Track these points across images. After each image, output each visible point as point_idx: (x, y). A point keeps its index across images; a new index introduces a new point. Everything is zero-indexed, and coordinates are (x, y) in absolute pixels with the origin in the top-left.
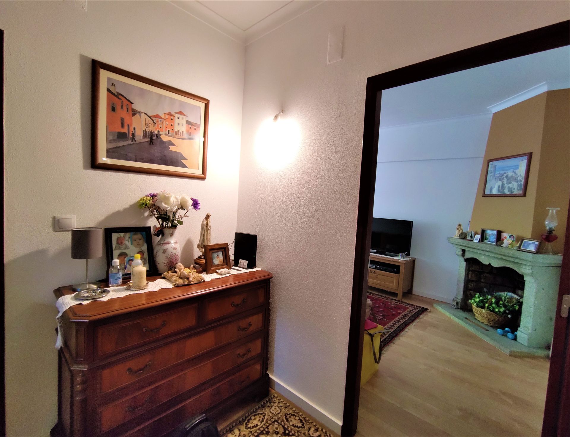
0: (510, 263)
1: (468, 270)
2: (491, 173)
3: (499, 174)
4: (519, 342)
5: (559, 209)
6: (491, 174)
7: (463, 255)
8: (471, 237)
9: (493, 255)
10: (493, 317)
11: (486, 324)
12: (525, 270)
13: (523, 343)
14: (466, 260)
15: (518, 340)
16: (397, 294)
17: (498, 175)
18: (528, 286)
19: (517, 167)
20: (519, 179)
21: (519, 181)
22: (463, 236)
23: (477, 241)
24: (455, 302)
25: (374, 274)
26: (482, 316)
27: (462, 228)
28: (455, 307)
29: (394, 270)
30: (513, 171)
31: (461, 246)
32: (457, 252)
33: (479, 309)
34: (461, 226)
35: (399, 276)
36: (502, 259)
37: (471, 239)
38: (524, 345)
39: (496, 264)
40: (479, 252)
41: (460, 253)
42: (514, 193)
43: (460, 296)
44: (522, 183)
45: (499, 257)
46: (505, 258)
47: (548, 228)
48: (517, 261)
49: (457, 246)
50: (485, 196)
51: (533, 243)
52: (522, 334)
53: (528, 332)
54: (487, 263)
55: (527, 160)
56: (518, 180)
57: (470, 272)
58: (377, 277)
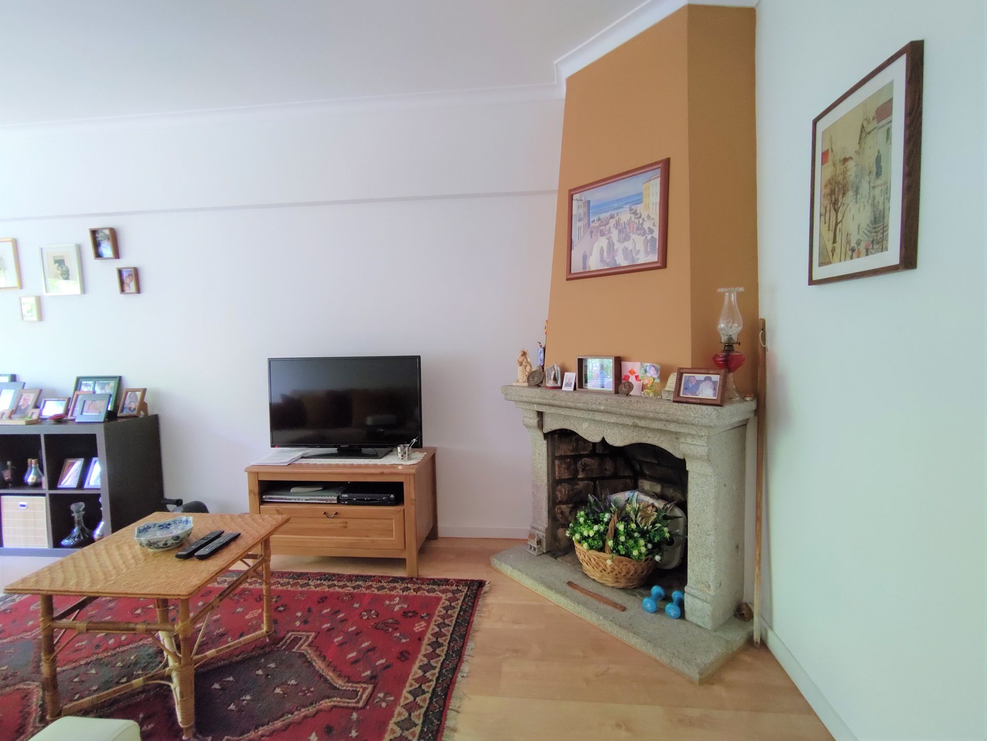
0: (649, 434)
1: (553, 457)
2: (580, 220)
3: (599, 219)
4: (692, 623)
5: (741, 289)
6: (581, 224)
7: (541, 425)
8: (555, 379)
9: (613, 419)
10: (628, 566)
11: (610, 585)
12: (692, 447)
13: (701, 624)
14: (546, 436)
15: (688, 615)
16: (405, 560)
17: (596, 224)
18: (697, 485)
19: (637, 199)
20: (646, 225)
21: (647, 230)
22: (537, 379)
23: (572, 389)
24: (536, 540)
25: (335, 520)
26: (601, 569)
27: (529, 360)
28: (535, 553)
29: (389, 499)
30: (631, 209)
31: (535, 405)
32: (527, 420)
33: (594, 553)
34: (528, 356)
35: (404, 510)
36: (636, 426)
37: (556, 385)
38: (706, 629)
39: (617, 439)
40: (579, 414)
41: (534, 421)
42: (639, 262)
43: (543, 522)
44: (656, 234)
45: (629, 421)
46: (642, 423)
47: (724, 339)
48: (672, 427)
49: (526, 406)
50: (572, 277)
51: (706, 379)
52: (697, 601)
53: (710, 595)
54: (597, 439)
55: (660, 178)
56: (644, 229)
57: (557, 462)
58: (346, 527)
